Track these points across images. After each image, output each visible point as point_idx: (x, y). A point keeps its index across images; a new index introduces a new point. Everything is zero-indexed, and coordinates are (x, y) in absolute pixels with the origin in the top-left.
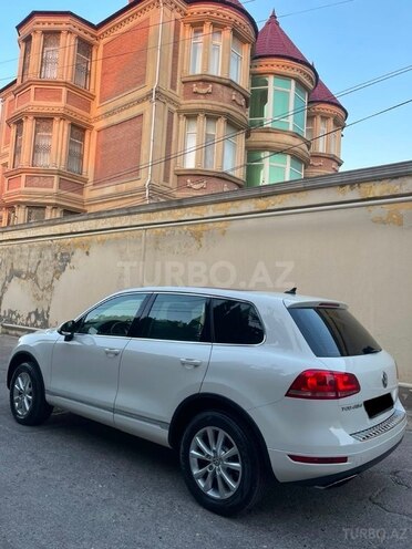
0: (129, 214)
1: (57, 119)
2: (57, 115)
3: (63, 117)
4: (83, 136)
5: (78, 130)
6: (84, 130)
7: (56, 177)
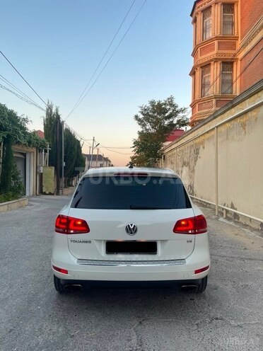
0: (215, 118)
1: (212, 63)
2: (211, 60)
3: (216, 60)
4: (232, 67)
5: (228, 64)
6: (232, 63)
7: (214, 100)
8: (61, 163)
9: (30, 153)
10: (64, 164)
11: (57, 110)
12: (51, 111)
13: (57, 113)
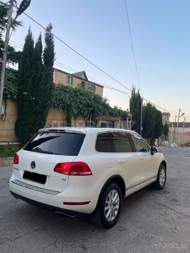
8: (140, 127)
9: (117, 120)
10: (142, 129)
11: (139, 91)
12: (135, 92)
13: (138, 93)
